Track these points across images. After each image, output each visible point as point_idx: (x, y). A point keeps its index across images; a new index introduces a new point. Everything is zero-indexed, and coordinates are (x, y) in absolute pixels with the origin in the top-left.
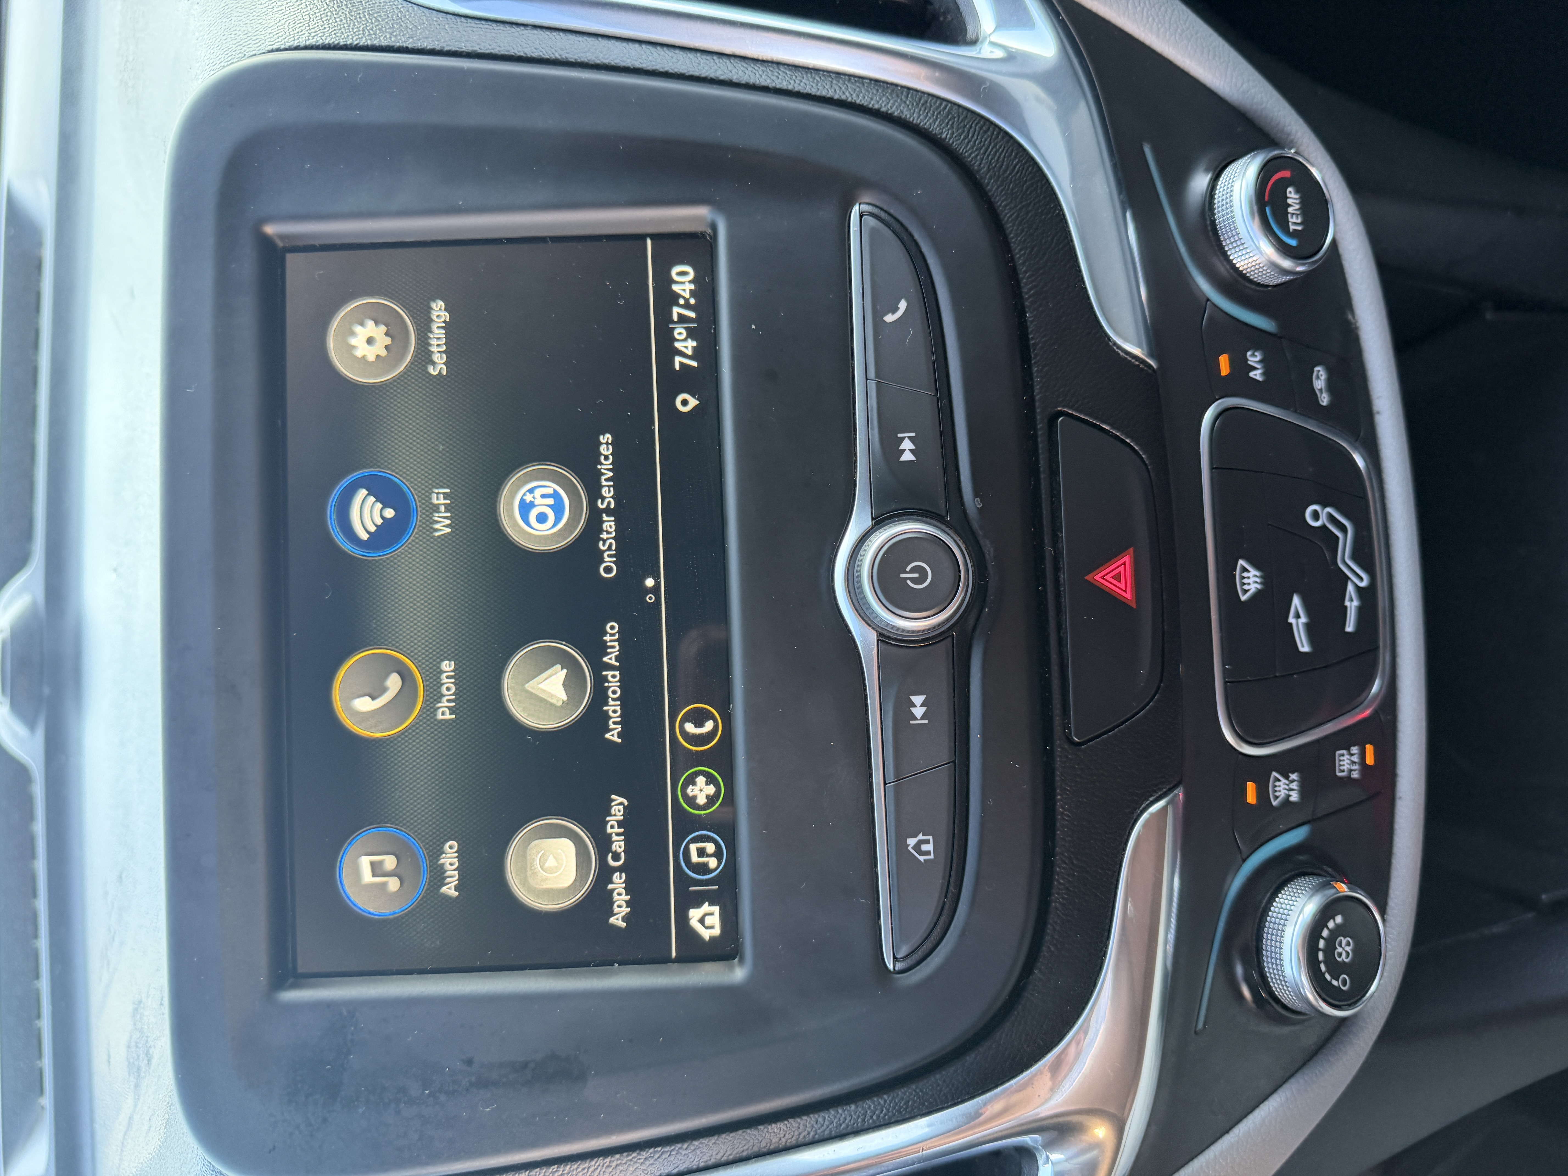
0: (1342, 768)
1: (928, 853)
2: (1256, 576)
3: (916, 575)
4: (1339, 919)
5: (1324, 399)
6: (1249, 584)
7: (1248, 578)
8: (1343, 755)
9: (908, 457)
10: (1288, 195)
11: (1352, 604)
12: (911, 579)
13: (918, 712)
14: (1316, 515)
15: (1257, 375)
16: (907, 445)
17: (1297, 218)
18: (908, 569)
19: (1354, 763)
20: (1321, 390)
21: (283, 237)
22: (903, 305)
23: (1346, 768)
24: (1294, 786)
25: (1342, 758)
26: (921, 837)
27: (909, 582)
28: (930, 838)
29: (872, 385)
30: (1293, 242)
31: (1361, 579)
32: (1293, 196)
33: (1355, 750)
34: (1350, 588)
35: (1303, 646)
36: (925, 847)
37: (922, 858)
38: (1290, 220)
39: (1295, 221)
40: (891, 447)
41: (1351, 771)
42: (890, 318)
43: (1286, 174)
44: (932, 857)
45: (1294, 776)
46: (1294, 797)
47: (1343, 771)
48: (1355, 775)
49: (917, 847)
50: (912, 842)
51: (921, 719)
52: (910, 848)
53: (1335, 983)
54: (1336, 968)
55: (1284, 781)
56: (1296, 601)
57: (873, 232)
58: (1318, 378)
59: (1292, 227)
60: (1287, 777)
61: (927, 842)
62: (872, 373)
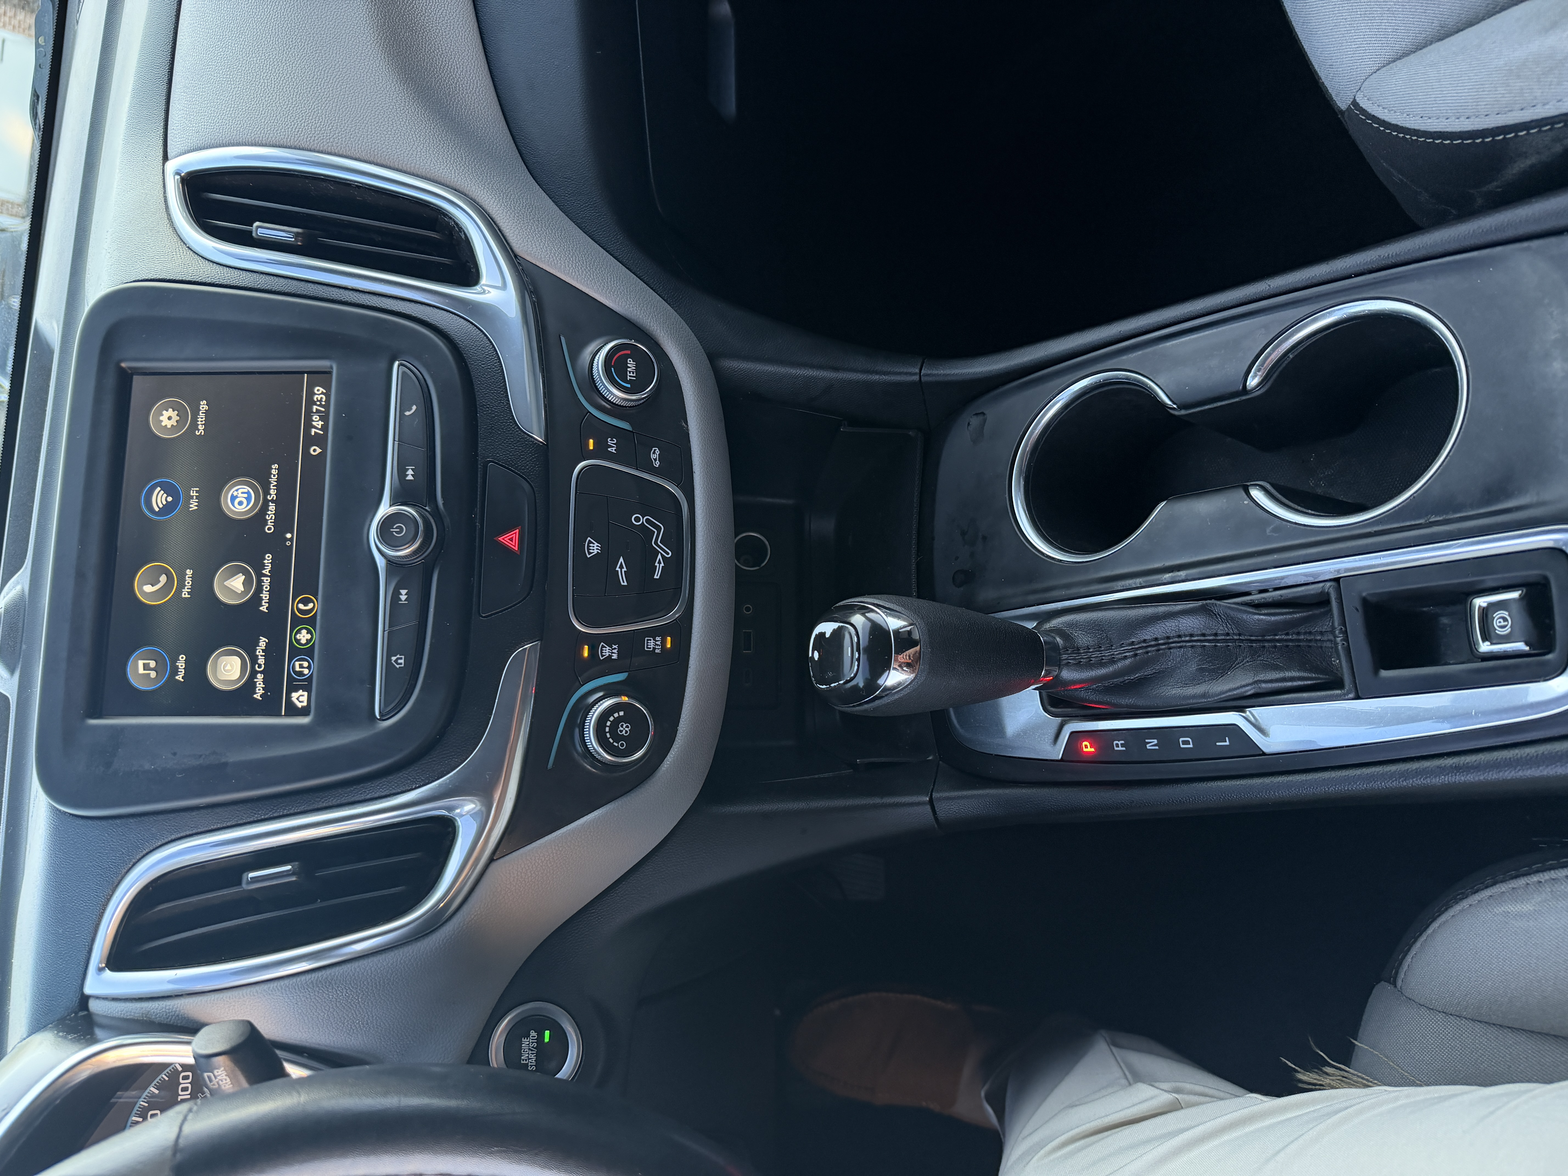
0: (649, 646)
1: (401, 664)
2: (597, 546)
3: (398, 530)
4: (622, 713)
5: (657, 464)
6: (593, 550)
7: (593, 547)
8: (650, 640)
9: (410, 478)
10: (629, 362)
11: (659, 566)
12: (395, 532)
13: (403, 598)
14: (637, 519)
15: (613, 450)
16: (410, 472)
17: (633, 374)
18: (395, 527)
19: (657, 645)
20: (655, 460)
21: (130, 368)
22: (414, 408)
23: (652, 646)
24: (615, 651)
25: (649, 641)
26: (398, 656)
27: (394, 533)
28: (403, 657)
29: (396, 443)
30: (629, 386)
31: (668, 554)
32: (631, 364)
33: (658, 638)
34: (660, 556)
35: (624, 582)
36: (400, 661)
37: (398, 666)
38: (628, 374)
39: (631, 374)
40: (402, 472)
41: (654, 649)
42: (407, 413)
43: (629, 352)
44: (403, 666)
45: (614, 647)
46: (615, 656)
47: (650, 648)
48: (657, 651)
49: (396, 661)
50: (394, 658)
51: (405, 601)
52: (393, 661)
53: (616, 744)
54: (617, 737)
55: (608, 648)
56: (621, 560)
57: (404, 373)
58: (654, 453)
59: (629, 378)
60: (611, 647)
61: (401, 658)
62: (397, 439)
